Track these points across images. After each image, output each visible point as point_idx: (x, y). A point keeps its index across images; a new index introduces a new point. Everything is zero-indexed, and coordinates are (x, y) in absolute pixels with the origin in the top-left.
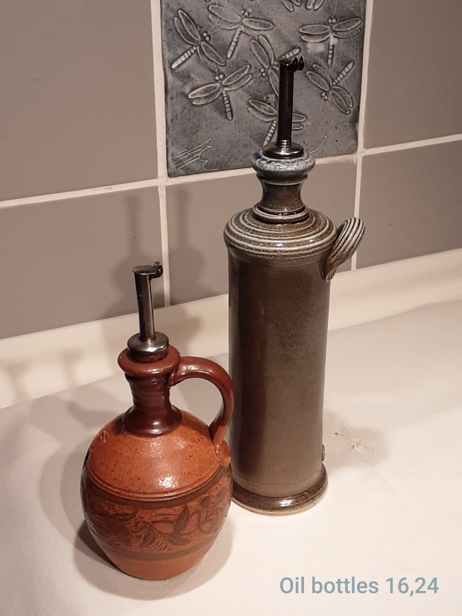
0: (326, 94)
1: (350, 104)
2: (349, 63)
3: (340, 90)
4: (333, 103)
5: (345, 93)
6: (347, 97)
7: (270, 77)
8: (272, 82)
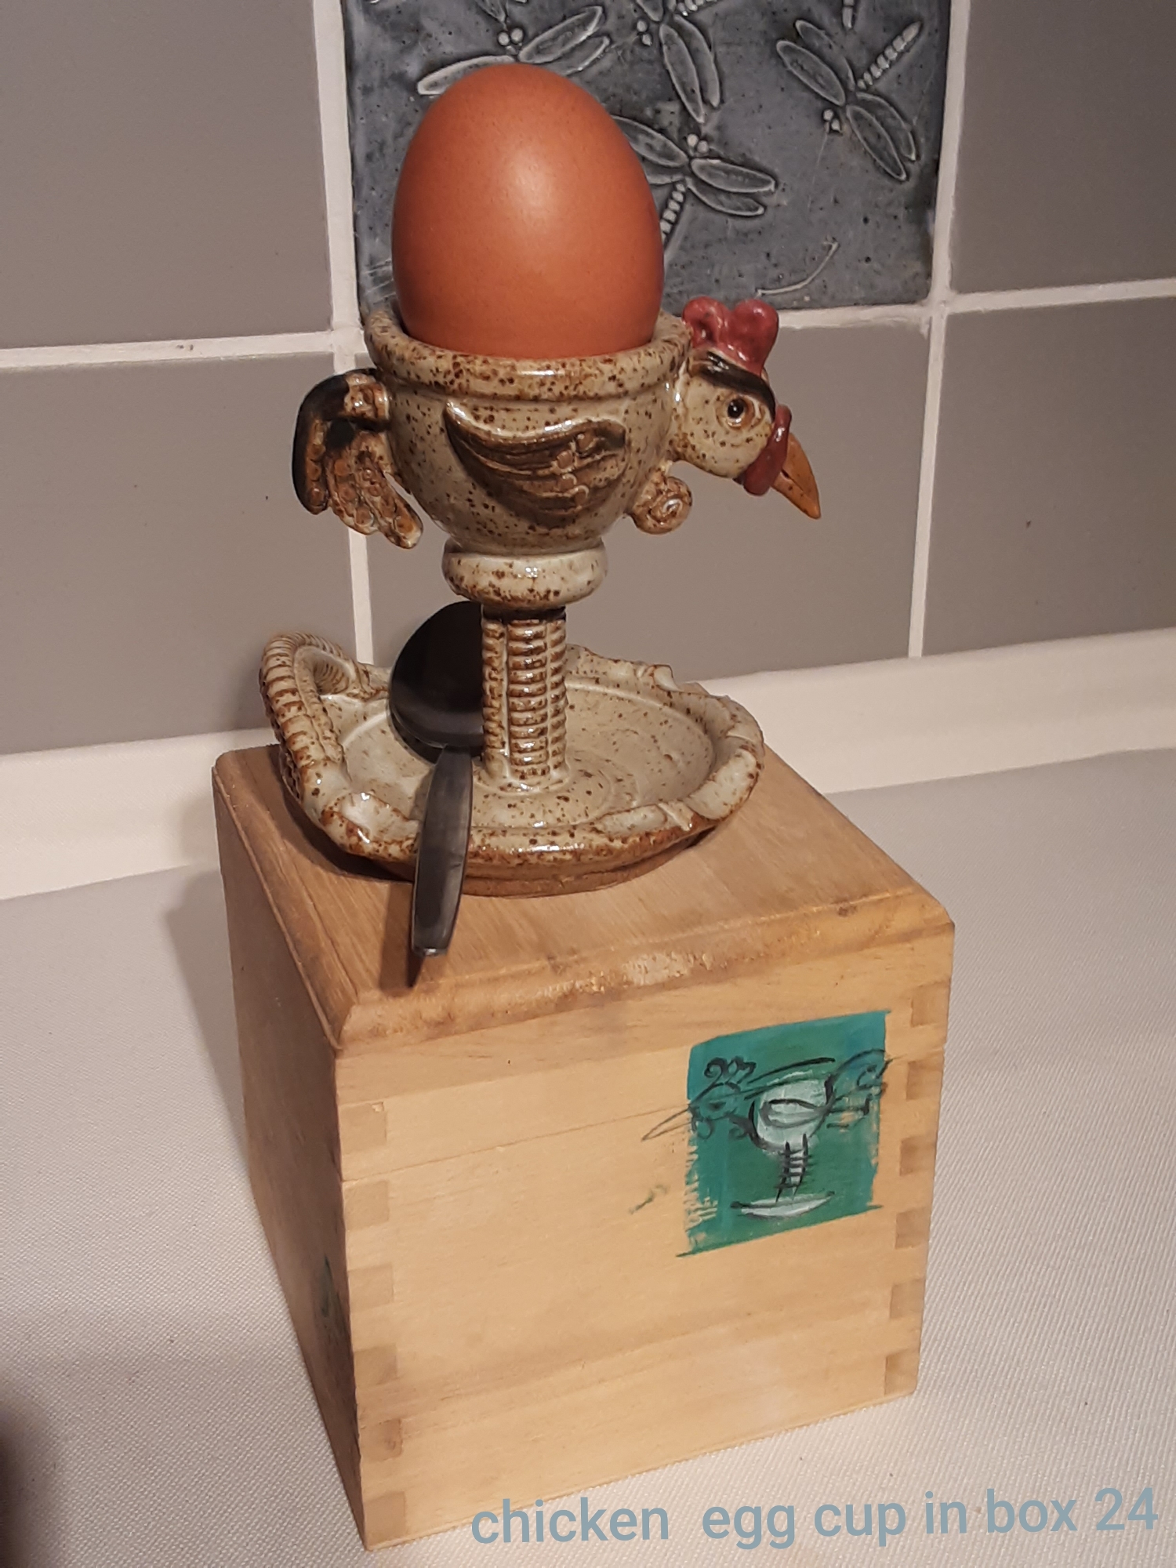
0: (836, 116)
1: (910, 152)
2: (906, 26)
3: (880, 105)
4: (855, 145)
5: (894, 117)
6: (900, 129)
7: (665, 48)
8: (672, 65)
